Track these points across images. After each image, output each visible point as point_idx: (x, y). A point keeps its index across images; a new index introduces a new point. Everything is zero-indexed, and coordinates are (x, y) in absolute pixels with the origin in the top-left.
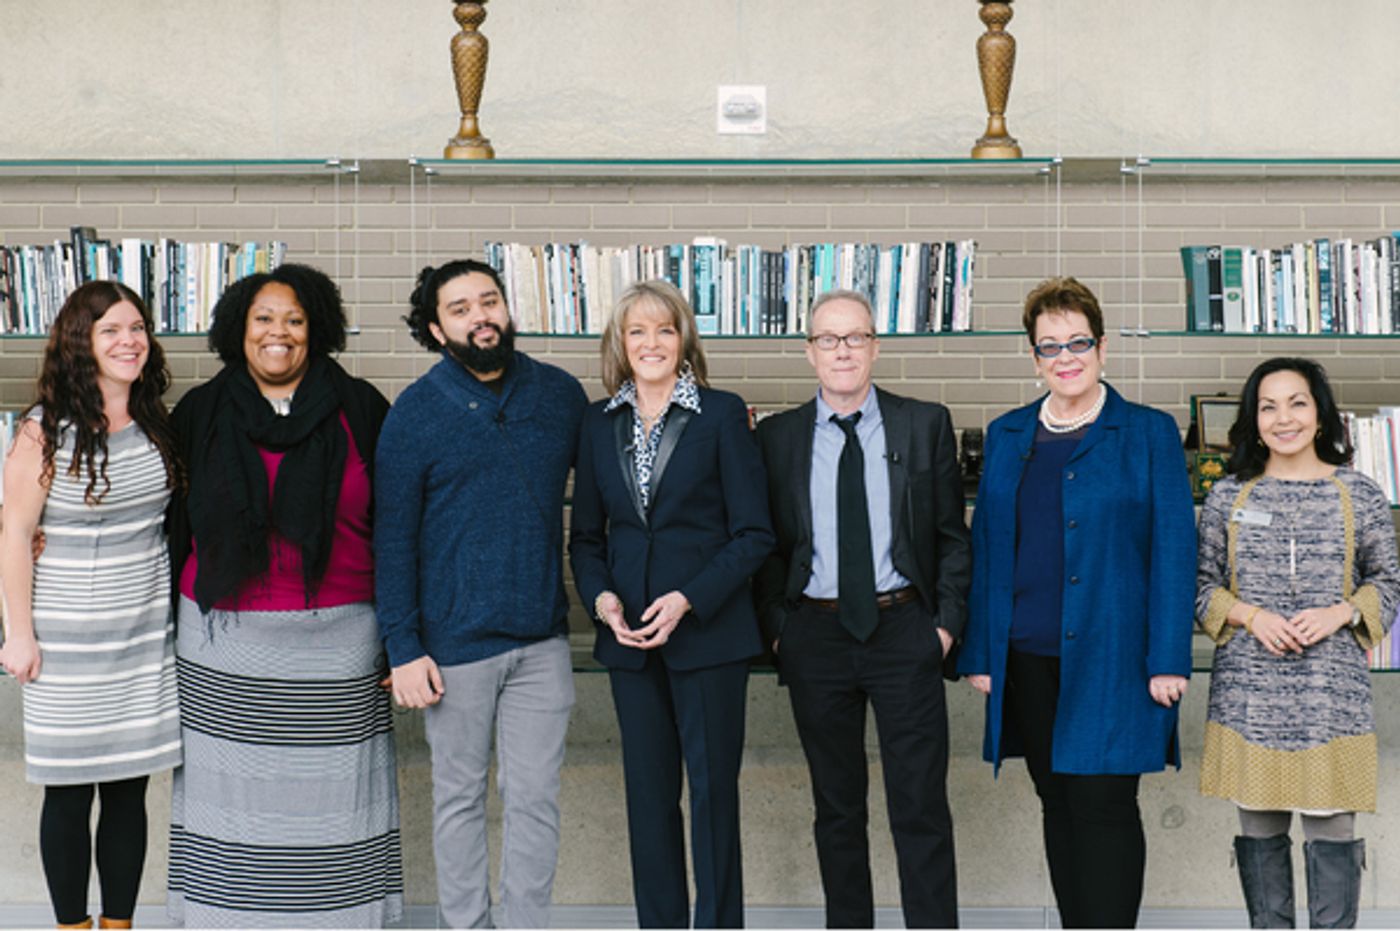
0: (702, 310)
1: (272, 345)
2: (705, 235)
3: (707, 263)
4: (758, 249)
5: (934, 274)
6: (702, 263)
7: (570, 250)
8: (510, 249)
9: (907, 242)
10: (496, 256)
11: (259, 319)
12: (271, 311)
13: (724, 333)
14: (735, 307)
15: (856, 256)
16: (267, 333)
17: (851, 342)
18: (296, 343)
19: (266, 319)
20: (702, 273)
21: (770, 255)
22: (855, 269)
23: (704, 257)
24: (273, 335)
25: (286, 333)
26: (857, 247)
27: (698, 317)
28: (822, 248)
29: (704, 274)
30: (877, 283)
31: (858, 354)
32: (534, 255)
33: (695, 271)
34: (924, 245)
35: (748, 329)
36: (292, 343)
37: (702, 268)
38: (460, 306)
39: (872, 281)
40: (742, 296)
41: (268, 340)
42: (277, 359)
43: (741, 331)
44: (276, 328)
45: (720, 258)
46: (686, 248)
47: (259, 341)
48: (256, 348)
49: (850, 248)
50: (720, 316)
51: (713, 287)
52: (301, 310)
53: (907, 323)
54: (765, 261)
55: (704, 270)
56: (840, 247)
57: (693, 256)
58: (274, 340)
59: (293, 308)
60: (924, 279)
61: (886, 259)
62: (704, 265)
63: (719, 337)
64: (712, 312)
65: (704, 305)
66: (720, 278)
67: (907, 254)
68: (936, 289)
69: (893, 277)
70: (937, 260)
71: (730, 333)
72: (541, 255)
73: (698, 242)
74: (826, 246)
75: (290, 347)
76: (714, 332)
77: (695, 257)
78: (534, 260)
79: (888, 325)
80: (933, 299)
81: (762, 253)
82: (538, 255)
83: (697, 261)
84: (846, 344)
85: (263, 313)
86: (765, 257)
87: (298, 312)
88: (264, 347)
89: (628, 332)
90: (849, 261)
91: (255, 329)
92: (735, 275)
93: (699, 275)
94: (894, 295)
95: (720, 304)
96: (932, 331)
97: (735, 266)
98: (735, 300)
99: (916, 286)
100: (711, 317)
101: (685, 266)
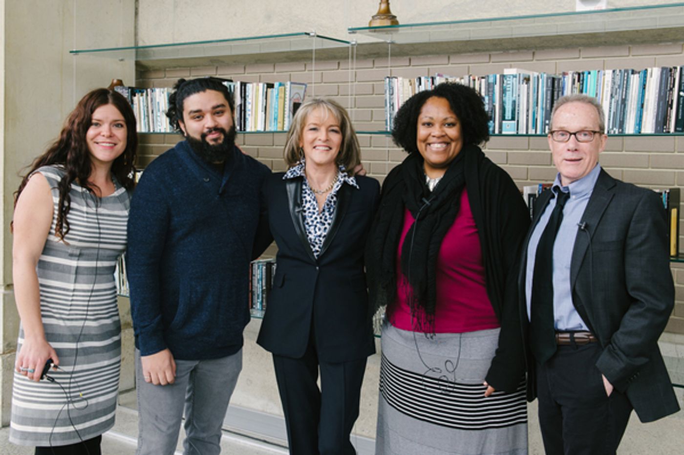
0: (506, 118)
1: (434, 143)
2: (511, 67)
3: (511, 86)
4: (545, 76)
5: (671, 89)
6: (508, 86)
7: (430, 80)
8: (398, 81)
9: (651, 67)
10: (390, 86)
11: (424, 124)
12: (431, 118)
13: (520, 133)
14: (528, 116)
15: (613, 78)
16: (430, 135)
17: (581, 137)
18: (452, 140)
19: (429, 124)
20: (507, 93)
21: (553, 79)
22: (612, 88)
23: (509, 82)
24: (434, 136)
25: (444, 134)
26: (614, 71)
27: (504, 122)
28: (589, 73)
29: (509, 94)
30: (627, 98)
31: (584, 146)
32: (411, 84)
33: (503, 91)
34: (663, 69)
35: (536, 132)
36: (449, 140)
37: (508, 89)
38: (197, 114)
39: (624, 97)
40: (533, 108)
41: (431, 140)
42: (437, 153)
43: (532, 131)
44: (436, 131)
45: (519, 83)
46: (498, 76)
47: (425, 141)
48: (423, 145)
49: (609, 73)
50: (518, 121)
51: (514, 102)
52: (454, 116)
53: (649, 127)
54: (549, 84)
55: (509, 91)
56: (602, 72)
57: (502, 82)
58: (434, 140)
59: (448, 115)
60: (662, 94)
61: (635, 80)
62: (509, 88)
63: (517, 135)
64: (513, 119)
65: (508, 115)
66: (519, 96)
67: (651, 76)
68: (672, 101)
69: (639, 93)
70: (674, 80)
71: (524, 133)
72: (414, 84)
73: (507, 72)
74: (592, 72)
75: (448, 144)
76: (514, 133)
77: (503, 82)
78: (410, 87)
79: (635, 128)
80: (669, 108)
81: (547, 79)
82: (412, 84)
83: (505, 85)
84: (577, 139)
85: (426, 120)
86: (550, 81)
87: (452, 117)
88: (429, 144)
89: (306, 129)
90: (608, 81)
91: (422, 132)
92: (528, 93)
93: (506, 94)
94: (640, 106)
95: (518, 113)
96: (669, 132)
97: (528, 88)
98: (528, 111)
99: (657, 99)
100: (513, 122)
101: (497, 88)
